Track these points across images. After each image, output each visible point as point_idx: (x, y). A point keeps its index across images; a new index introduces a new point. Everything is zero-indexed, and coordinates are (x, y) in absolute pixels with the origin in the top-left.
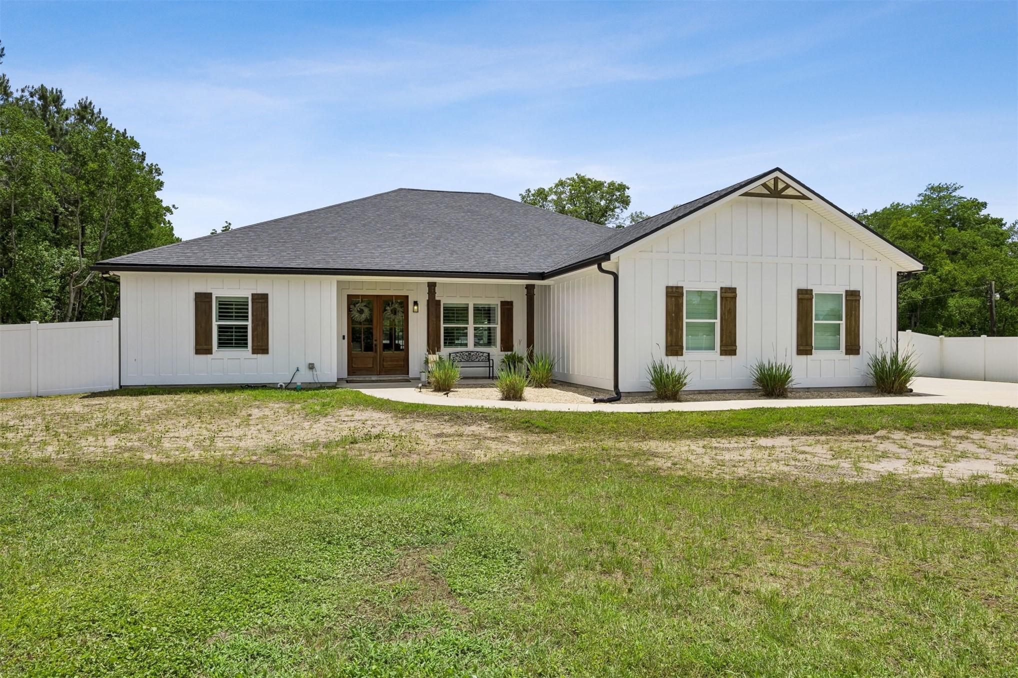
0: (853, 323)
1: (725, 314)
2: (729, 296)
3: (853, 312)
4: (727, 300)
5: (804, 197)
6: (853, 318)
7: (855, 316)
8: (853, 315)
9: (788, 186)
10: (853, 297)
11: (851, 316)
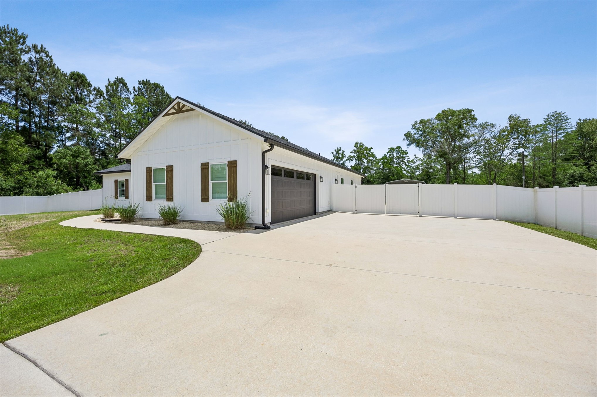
0: (232, 182)
1: (168, 179)
2: (170, 169)
3: (232, 175)
4: (169, 172)
5: (192, 110)
6: (232, 178)
7: (233, 177)
8: (232, 177)
9: (184, 106)
10: (232, 165)
11: (231, 177)
